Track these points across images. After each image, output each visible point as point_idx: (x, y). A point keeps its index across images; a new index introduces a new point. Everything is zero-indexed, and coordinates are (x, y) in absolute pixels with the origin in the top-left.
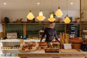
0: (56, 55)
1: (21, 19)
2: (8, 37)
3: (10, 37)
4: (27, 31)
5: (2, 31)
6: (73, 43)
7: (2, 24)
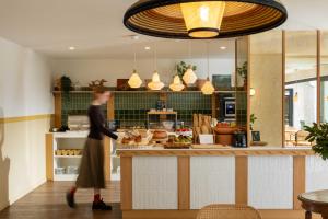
0: (185, 153)
1: (103, 81)
2: (70, 126)
3: (75, 126)
4: (116, 112)
5: (53, 113)
6: (218, 133)
7: (54, 95)
